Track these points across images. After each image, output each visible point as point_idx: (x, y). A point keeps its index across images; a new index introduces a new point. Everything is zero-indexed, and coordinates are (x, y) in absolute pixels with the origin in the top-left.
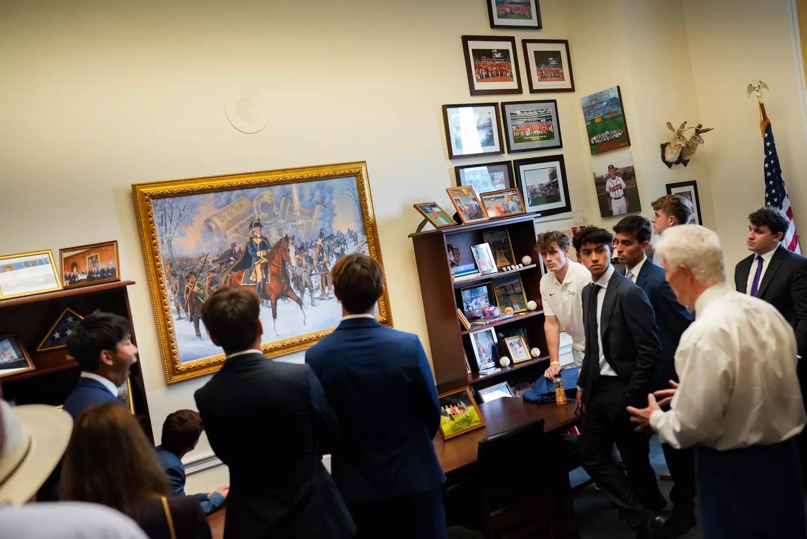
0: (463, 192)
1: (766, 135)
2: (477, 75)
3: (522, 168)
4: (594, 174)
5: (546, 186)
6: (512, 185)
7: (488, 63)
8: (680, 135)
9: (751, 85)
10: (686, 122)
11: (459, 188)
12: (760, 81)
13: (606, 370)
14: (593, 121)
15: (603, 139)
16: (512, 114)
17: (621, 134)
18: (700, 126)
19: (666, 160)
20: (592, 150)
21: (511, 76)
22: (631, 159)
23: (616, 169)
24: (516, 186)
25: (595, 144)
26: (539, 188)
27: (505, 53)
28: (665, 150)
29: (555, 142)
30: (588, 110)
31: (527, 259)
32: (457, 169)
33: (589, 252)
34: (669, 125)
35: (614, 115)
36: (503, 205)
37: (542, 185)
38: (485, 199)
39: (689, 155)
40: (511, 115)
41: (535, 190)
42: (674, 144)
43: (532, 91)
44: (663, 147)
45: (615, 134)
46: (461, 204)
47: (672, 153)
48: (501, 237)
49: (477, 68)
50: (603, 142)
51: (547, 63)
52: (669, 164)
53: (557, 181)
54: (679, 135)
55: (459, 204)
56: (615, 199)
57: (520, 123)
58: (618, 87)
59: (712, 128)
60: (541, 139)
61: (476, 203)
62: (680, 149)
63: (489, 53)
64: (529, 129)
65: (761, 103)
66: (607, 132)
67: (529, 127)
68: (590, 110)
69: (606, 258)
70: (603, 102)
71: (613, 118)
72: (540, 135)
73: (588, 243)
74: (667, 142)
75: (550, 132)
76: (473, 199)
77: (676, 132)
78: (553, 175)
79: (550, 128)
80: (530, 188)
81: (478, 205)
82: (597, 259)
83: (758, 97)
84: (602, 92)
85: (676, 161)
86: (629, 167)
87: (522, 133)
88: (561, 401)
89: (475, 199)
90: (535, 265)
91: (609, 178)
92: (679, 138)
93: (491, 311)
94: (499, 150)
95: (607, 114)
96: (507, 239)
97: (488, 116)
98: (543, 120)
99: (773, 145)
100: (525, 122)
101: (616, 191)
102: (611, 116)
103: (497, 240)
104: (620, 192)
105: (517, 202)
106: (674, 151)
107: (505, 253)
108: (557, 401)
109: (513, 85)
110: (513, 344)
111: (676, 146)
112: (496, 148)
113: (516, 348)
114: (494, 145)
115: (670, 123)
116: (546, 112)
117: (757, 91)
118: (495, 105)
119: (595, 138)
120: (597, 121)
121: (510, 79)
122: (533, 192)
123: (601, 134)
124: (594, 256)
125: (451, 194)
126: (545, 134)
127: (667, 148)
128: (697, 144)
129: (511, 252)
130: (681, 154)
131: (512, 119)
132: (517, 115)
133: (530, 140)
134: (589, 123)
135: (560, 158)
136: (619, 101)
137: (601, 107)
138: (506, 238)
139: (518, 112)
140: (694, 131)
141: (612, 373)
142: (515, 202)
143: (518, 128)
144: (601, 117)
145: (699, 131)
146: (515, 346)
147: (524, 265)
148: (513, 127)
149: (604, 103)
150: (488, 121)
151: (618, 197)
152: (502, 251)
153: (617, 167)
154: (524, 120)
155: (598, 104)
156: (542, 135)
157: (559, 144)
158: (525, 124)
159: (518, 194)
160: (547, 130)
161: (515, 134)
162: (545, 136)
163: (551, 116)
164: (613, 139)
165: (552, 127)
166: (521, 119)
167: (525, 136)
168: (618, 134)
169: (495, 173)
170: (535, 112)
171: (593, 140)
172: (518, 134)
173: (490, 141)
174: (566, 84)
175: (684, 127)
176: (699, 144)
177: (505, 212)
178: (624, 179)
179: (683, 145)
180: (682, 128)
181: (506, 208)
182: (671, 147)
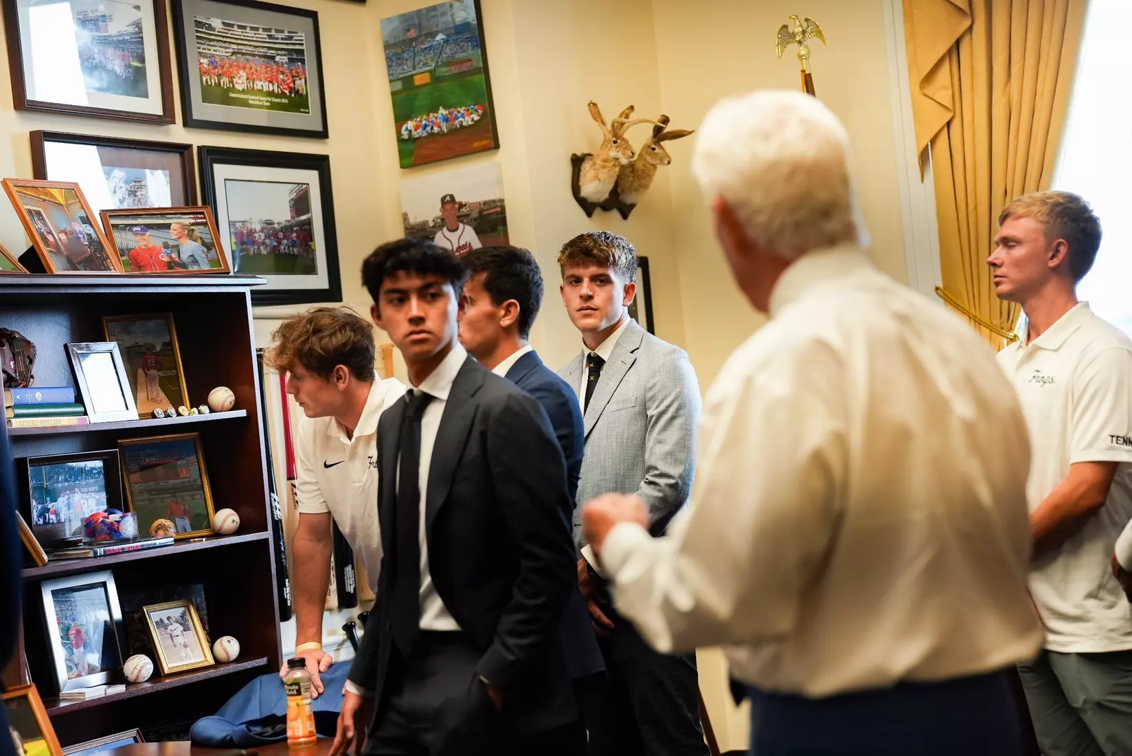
0: (52, 196)
3: (221, 171)
4: (405, 217)
5: (281, 230)
6: (189, 198)
8: (617, 135)
9: (785, 27)
10: (632, 108)
11: (39, 183)
12: (807, 20)
13: (435, 618)
14: (408, 81)
15: (432, 128)
16: (198, 24)
17: (476, 118)
18: (666, 120)
19: (583, 195)
20: (403, 154)
22: (500, 182)
23: (461, 205)
24: (200, 203)
25: (411, 140)
26: (262, 230)
28: (579, 170)
29: (309, 120)
30: (399, 50)
31: (222, 395)
32: (38, 140)
33: (402, 298)
34: (594, 109)
35: (465, 67)
36: (166, 246)
37: (269, 223)
38: (115, 226)
39: (636, 190)
40: (197, 26)
41: (251, 233)
42: (604, 156)
44: (577, 162)
45: (463, 116)
46: (45, 224)
47: (597, 178)
48: (154, 334)
50: (432, 135)
52: (588, 207)
53: (309, 222)
54: (615, 135)
55: (40, 225)
57: (220, 52)
59: (689, 130)
60: (273, 106)
61: (87, 229)
62: (617, 169)
64: (243, 74)
65: (807, 72)
66: (442, 111)
67: (244, 68)
68: (403, 52)
69: (444, 315)
70: (437, 33)
71: (461, 75)
72: (271, 94)
73: (401, 273)
74: (586, 152)
75: (297, 92)
76: (81, 218)
77: (609, 126)
78: (300, 203)
79: (300, 83)
80: (238, 225)
81: (94, 236)
82: (422, 314)
83: (800, 57)
84: (434, 8)
85: (607, 200)
86: (494, 201)
87: (225, 81)
88: (301, 734)
89: (87, 220)
90: (242, 413)
91: (441, 227)
92: (615, 142)
93: (112, 523)
94: (158, 110)
95: (448, 64)
96: (170, 344)
97: (135, 15)
98: (282, 59)
100: (233, 53)
102: (454, 70)
103: (141, 342)
105: (204, 244)
106: (603, 174)
107: (161, 378)
108: (289, 734)
110: (166, 621)
111: (605, 161)
112: (152, 104)
113: (174, 633)
114: (147, 96)
115: (595, 104)
116: (290, 38)
117: (800, 42)
119: (410, 124)
120: (418, 81)
122: (244, 238)
123: (428, 115)
124: (415, 307)
125: (16, 195)
126: (283, 93)
127: (586, 166)
128: (654, 166)
129: (177, 376)
130: (617, 184)
131: (198, 37)
132: (214, 29)
133: (244, 103)
134: (399, 85)
135: (320, 164)
136: (476, 32)
137: (431, 47)
138: (167, 339)
139: (217, 23)
140: (651, 133)
141: (447, 624)
142: (199, 240)
143: (213, 64)
144: (430, 71)
145: (659, 134)
146: (170, 628)
147: (212, 411)
148: (202, 60)
149: (440, 37)
150: (131, 29)
152: (153, 372)
153: (464, 201)
154: (235, 47)
155: (423, 38)
156: (277, 96)
157: (320, 128)
158: (234, 57)
159: (205, 224)
160: (292, 85)
161: (204, 79)
162: (284, 101)
163: (301, 52)
164: (456, 129)
165: (303, 80)
166: (225, 42)
167: (233, 89)
168: (469, 119)
169: (147, 171)
170: (261, 31)
171: (407, 129)
172: (214, 80)
173: (135, 82)
175: (627, 117)
176: (659, 167)
177: (171, 265)
178: (479, 231)
179: (624, 161)
180: (624, 120)
181: (174, 255)
182: (594, 164)
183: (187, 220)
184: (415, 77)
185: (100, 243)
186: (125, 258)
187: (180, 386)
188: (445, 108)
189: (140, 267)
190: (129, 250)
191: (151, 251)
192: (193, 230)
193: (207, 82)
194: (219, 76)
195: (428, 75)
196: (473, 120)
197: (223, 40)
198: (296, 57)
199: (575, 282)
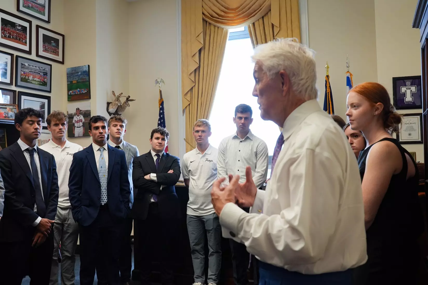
1: (161, 107)
2: (2, 34)
3: (23, 97)
4: (68, 112)
6: (14, 102)
7: (11, 30)
8: (118, 99)
9: (157, 80)
10: (122, 93)
12: (161, 79)
14: (71, 82)
15: (76, 93)
16: (22, 64)
17: (86, 92)
18: (129, 97)
19: (109, 111)
20: (68, 98)
21: (26, 42)
22: (90, 106)
23: (81, 111)
24: (17, 103)
25: (71, 95)
27: (24, 28)
28: (109, 106)
29: (47, 88)
35: (84, 80)
36: (5, 113)
39: (121, 111)
43: (38, 55)
44: (108, 104)
47: (112, 107)
49: (3, 30)
51: (50, 43)
52: (110, 114)
53: (44, 111)
56: (77, 127)
57: (27, 71)
58: (89, 66)
59: (135, 99)
60: (39, 84)
62: (117, 106)
63: (13, 25)
64: (32, 76)
65: (161, 90)
66: (79, 89)
67: (32, 75)
68: (71, 75)
70: (79, 72)
71: (83, 82)
72: (38, 81)
75: (45, 82)
77: (116, 97)
78: (43, 106)
79: (45, 80)
83: (159, 87)
84: (79, 67)
86: (88, 110)
87: (27, 77)
91: (75, 115)
92: (117, 100)
94: (9, 82)
95: (80, 79)
96: (4, 135)
97: (6, 60)
98: (42, 74)
99: (163, 112)
100: (30, 71)
101: (79, 123)
102: (82, 81)
104: (81, 124)
105: (15, 113)
106: (114, 107)
107: (1, 144)
109: (27, 48)
111: (115, 104)
112: (8, 81)
114: (7, 78)
115: (114, 92)
116: (44, 70)
117: (160, 84)
118: (12, 55)
119: (71, 92)
120: (74, 82)
121: (25, 44)
123: (75, 90)
127: (110, 105)
128: (126, 107)
129: (5, 143)
130: (117, 109)
131: (21, 67)
132: (25, 66)
133: (31, 83)
134: (69, 83)
135: (48, 98)
136: (88, 73)
137: (77, 75)
138: (4, 134)
139: (27, 64)
142: (13, 112)
143: (24, 73)
144: (76, 80)
145: (128, 99)
148: (22, 72)
150: (5, 63)
151: (79, 126)
153: (81, 109)
154: (30, 70)
155: (76, 73)
156: (40, 82)
157: (49, 90)
158: (30, 72)
159: (16, 108)
160: (43, 80)
161: (22, 76)
162: (41, 83)
163: (47, 73)
164: (81, 94)
165: (46, 79)
166: (28, 69)
167: (29, 79)
168: (84, 91)
169: (5, 95)
170: (37, 67)
171: (70, 93)
172: (24, 77)
173: (4, 74)
174: (60, 58)
175: (121, 95)
176: (127, 107)
177: (5, 117)
178: (84, 117)
179: (119, 105)
180: (120, 96)
181: (7, 115)
182: (112, 105)
183: (11, 107)
184: (73, 82)
187: (5, 145)
191: (1, 113)
192: (12, 110)
193: (22, 77)
194: (26, 76)
196: (85, 92)
197: (27, 68)
198: (45, 74)
199: (115, 126)
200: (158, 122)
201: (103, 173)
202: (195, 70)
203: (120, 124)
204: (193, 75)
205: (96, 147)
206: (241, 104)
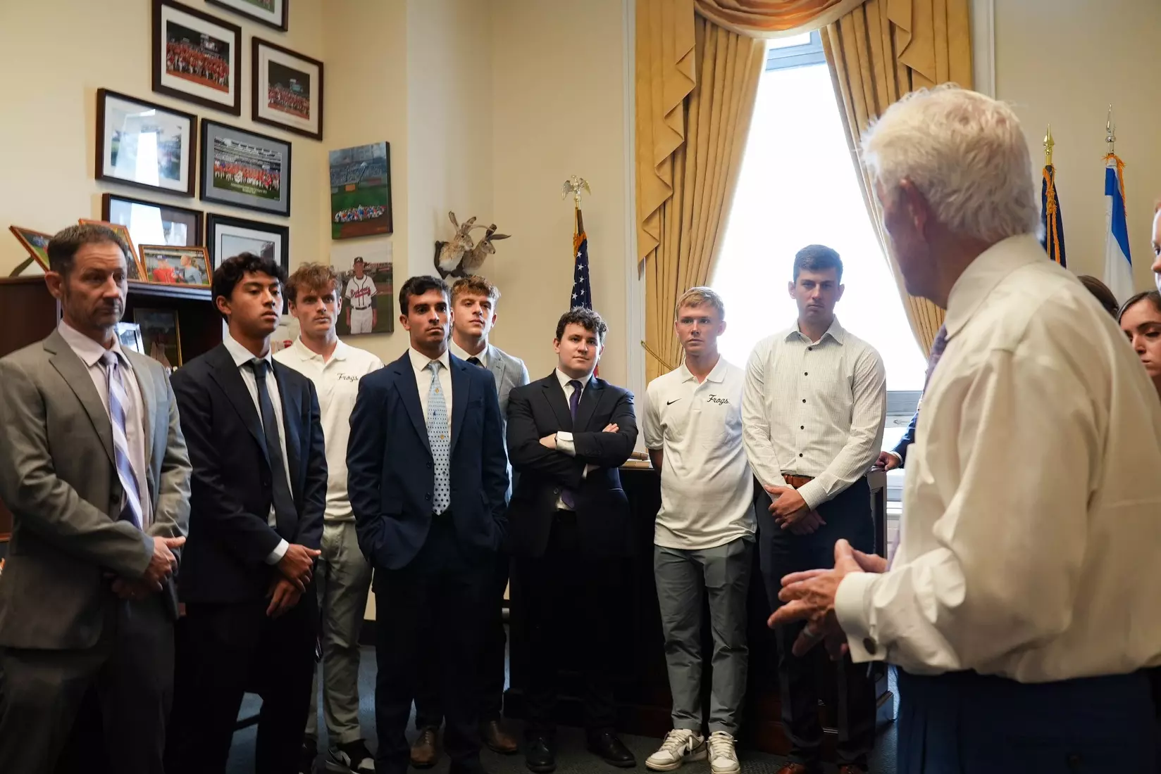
1: (579, 254)
2: (169, 63)
3: (220, 229)
6: (198, 242)
7: (191, 51)
8: (464, 233)
9: (568, 181)
10: (475, 218)
11: (105, 224)
12: (581, 179)
14: (342, 188)
15: (353, 217)
16: (217, 141)
17: (380, 214)
18: (494, 227)
19: (441, 265)
20: (334, 231)
21: (226, 84)
22: (391, 252)
23: (366, 264)
24: (204, 245)
25: (340, 222)
27: (222, 47)
28: (440, 251)
29: (279, 205)
30: (338, 170)
32: (107, 199)
34: (452, 216)
35: (376, 184)
36: (177, 269)
38: (147, 254)
39: (473, 266)
42: (455, 244)
43: (255, 117)
44: (439, 246)
45: (373, 212)
47: (450, 256)
48: (165, 322)
49: (171, 52)
50: (353, 221)
51: (287, 85)
52: (443, 273)
56: (357, 309)
57: (229, 159)
58: (388, 144)
59: (508, 235)
60: (258, 194)
61: (129, 254)
62: (463, 253)
63: (195, 37)
64: (241, 173)
65: (579, 209)
66: (360, 208)
67: (242, 170)
68: (341, 171)
70: (361, 162)
71: (374, 187)
72: (258, 187)
74: (445, 240)
75: (273, 188)
76: (126, 247)
77: (460, 227)
79: (276, 183)
83: (576, 200)
84: (362, 147)
85: (454, 270)
86: (386, 264)
87: (229, 176)
91: (353, 276)
92: (463, 237)
94: (185, 189)
95: (365, 180)
96: (174, 330)
97: (178, 132)
98: (266, 167)
99: (586, 269)
100: (237, 161)
101: (361, 298)
102: (370, 184)
104: (367, 300)
105: (200, 269)
106: (454, 255)
107: (166, 349)
109: (228, 99)
111: (456, 247)
112: (182, 185)
114: (179, 180)
115: (453, 214)
116: (273, 155)
117: (576, 191)
118: (192, 118)
119: (341, 214)
120: (349, 188)
121: (224, 87)
123: (352, 209)
126: (265, 188)
127: (444, 249)
128: (486, 254)
129: (177, 350)
130: (462, 261)
131: (215, 149)
132: (226, 145)
133: (240, 191)
134: (336, 190)
135: (283, 231)
136: (386, 164)
137: (358, 169)
138: (173, 326)
139: (228, 142)
140: (484, 234)
142: (198, 268)
143: (223, 164)
144: (356, 184)
145: (490, 235)
148: (216, 162)
149: (363, 164)
150: (175, 139)
151: (362, 306)
152: (162, 345)
153: (368, 262)
154: (236, 156)
155: (353, 164)
156: (261, 188)
157: (285, 210)
158: (236, 163)
159: (203, 258)
160: (271, 183)
161: (216, 173)
162: (265, 192)
163: (279, 165)
164: (368, 219)
165: (278, 181)
166: (231, 154)
167: (234, 182)
168: (376, 213)
169: (173, 224)
170: (255, 150)
171: (338, 216)
172: (222, 175)
173: (173, 170)
174: (311, 125)
175: (472, 223)
177: (177, 280)
178: (375, 281)
179: (467, 248)
180: (469, 224)
181: (181, 275)
182: (449, 248)
183: (193, 255)
184: (347, 187)
185: (135, 263)
186: (150, 273)
187: (177, 356)
188: (362, 206)
189: (159, 280)
190: (153, 269)
191: (167, 271)
192: (194, 261)
193: (218, 175)
194: (226, 173)
195: (354, 185)
196: (378, 214)
197: (230, 152)
198: (275, 167)
199: (468, 304)
200: (572, 296)
201: (440, 430)
202: (674, 155)
203: (482, 298)
204: (667, 167)
205: (419, 361)
206: (811, 246)
